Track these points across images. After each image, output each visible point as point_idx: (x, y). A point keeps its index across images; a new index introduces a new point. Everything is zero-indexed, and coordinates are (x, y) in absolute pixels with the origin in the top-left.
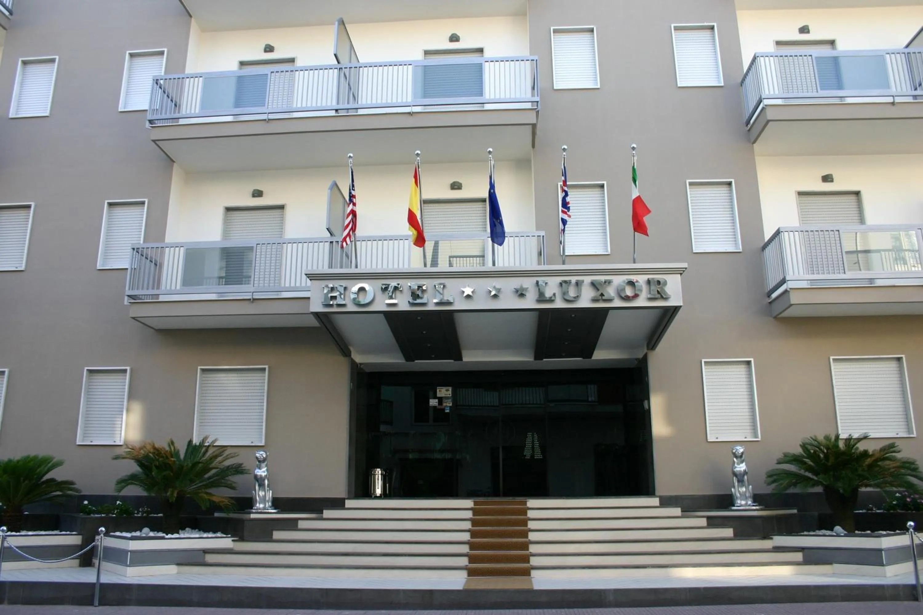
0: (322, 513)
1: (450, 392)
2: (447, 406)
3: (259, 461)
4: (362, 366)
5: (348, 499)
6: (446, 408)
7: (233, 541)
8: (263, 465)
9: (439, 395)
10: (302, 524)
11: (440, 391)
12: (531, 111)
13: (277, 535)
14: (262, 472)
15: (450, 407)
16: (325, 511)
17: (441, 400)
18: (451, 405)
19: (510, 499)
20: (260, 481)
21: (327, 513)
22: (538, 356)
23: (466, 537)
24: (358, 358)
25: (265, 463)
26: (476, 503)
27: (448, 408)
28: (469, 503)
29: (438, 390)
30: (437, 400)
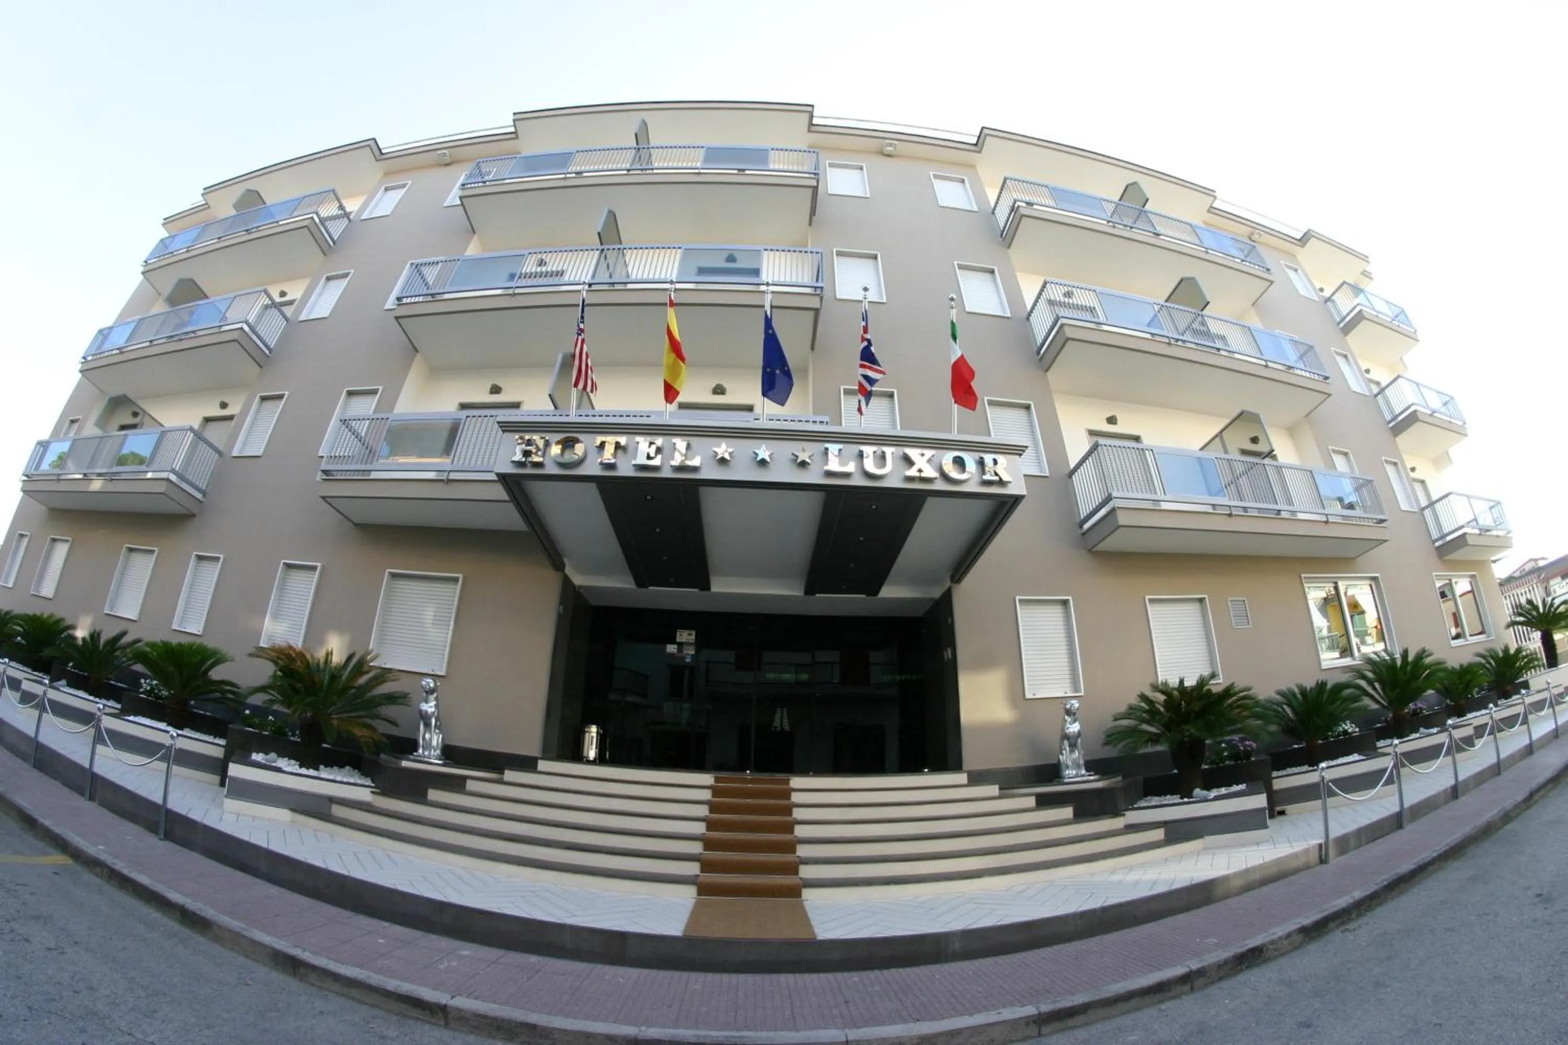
0: (503, 773)
1: (693, 637)
2: (688, 654)
3: (426, 692)
4: (581, 590)
5: (542, 759)
6: (687, 656)
7: (373, 792)
8: (432, 697)
9: (678, 640)
10: (471, 785)
11: (681, 635)
12: (813, 297)
13: (434, 795)
14: (429, 707)
15: (692, 655)
16: (507, 772)
17: (680, 645)
18: (693, 652)
19: (766, 776)
20: (425, 718)
21: (509, 775)
22: (810, 590)
23: (699, 828)
24: (578, 580)
25: (435, 695)
26: (717, 780)
27: (690, 657)
28: (707, 779)
29: (678, 634)
30: (676, 646)
